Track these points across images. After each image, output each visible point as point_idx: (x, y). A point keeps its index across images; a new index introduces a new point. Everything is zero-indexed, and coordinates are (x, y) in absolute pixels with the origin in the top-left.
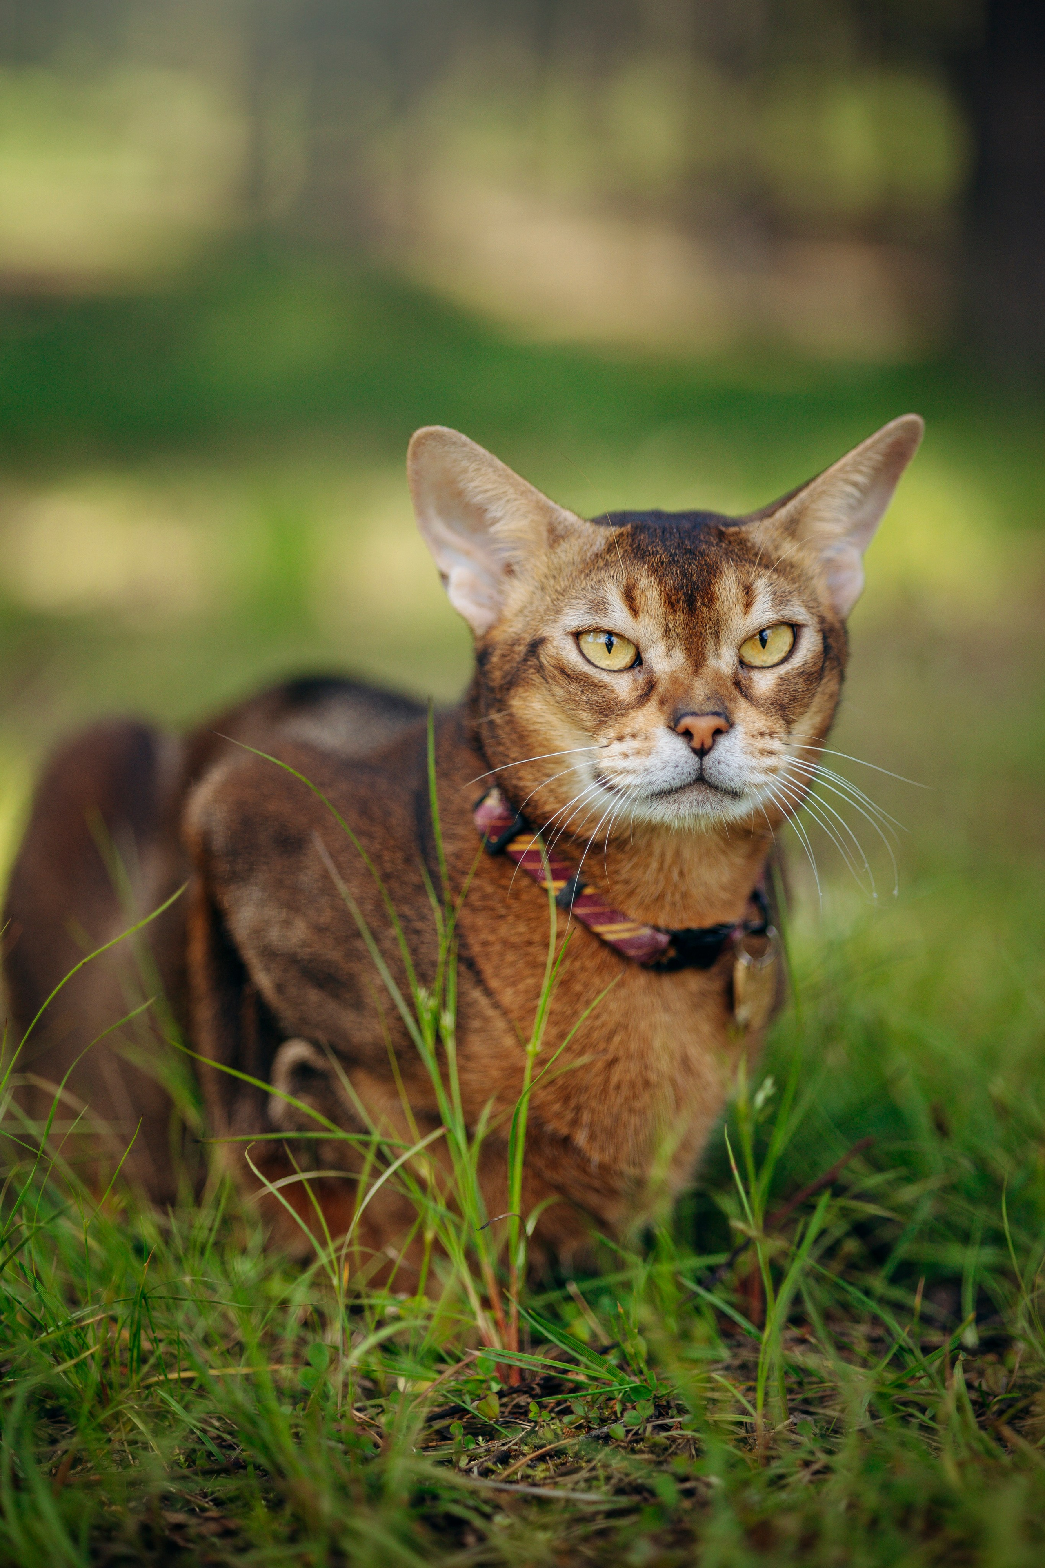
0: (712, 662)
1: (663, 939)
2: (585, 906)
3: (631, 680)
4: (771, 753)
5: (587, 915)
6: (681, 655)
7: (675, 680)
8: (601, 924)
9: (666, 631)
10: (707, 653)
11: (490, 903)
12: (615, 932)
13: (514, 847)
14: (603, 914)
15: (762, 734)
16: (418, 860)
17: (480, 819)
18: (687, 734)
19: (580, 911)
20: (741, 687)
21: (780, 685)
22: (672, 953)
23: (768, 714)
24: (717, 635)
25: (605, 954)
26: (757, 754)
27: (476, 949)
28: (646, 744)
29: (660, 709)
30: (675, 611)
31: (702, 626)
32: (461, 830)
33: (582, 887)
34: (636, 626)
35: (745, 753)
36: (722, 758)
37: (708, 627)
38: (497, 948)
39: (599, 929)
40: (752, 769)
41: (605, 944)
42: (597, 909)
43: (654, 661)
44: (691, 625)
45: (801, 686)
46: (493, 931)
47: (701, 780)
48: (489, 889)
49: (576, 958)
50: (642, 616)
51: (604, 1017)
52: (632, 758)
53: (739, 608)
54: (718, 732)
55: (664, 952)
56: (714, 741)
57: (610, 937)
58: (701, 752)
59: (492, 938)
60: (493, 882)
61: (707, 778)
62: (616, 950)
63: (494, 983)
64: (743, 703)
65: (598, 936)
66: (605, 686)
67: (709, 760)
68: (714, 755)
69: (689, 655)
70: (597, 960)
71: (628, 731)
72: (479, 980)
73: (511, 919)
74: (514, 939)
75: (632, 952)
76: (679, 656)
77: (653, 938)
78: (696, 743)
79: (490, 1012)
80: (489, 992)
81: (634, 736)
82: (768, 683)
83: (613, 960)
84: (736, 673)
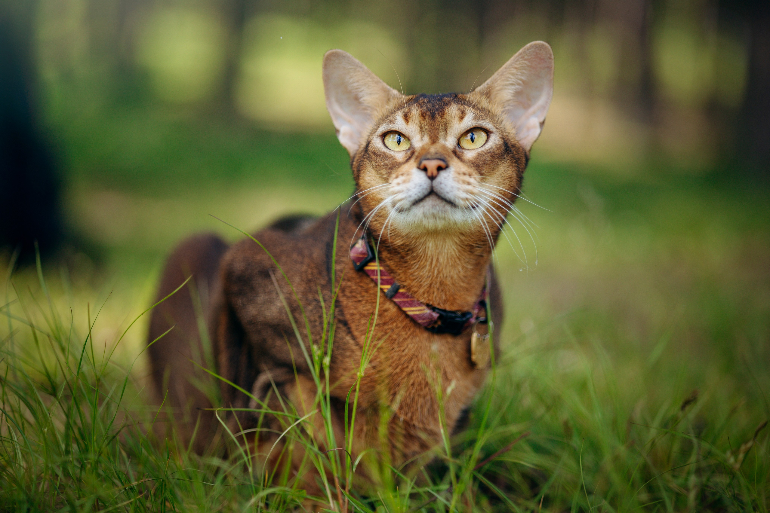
0: (442, 141)
1: (435, 315)
2: (400, 298)
3: (405, 153)
4: (469, 184)
5: (400, 302)
6: (427, 138)
7: (423, 148)
8: (407, 307)
9: (421, 129)
10: (439, 137)
11: (354, 294)
12: (412, 311)
13: (367, 268)
14: (407, 302)
15: (465, 174)
16: (325, 273)
17: (352, 254)
18: (425, 169)
19: (396, 300)
20: (457, 153)
21: (479, 156)
22: (439, 323)
23: (469, 166)
24: (446, 130)
25: (407, 321)
26: (461, 182)
27: (348, 317)
28: (408, 177)
29: (415, 161)
30: (425, 119)
31: (438, 125)
32: (344, 259)
33: (398, 288)
34: (407, 128)
35: (455, 180)
36: (442, 182)
37: (441, 126)
38: (357, 317)
39: (405, 309)
40: (459, 189)
41: (407, 316)
42: (406, 300)
43: (415, 143)
44: (433, 125)
45: (489, 158)
46: (356, 308)
47: (432, 193)
48: (354, 287)
49: (394, 322)
50: (410, 122)
51: (406, 351)
52: (401, 185)
53: (457, 118)
54: (440, 169)
55: (436, 322)
56: (438, 173)
57: (410, 313)
58: (432, 178)
59: (355, 312)
60: (357, 284)
61: (435, 190)
62: (413, 320)
63: (356, 333)
64: (456, 160)
65: (404, 312)
66: (392, 157)
67: (435, 182)
68: (438, 179)
69: (430, 137)
70: (404, 323)
71: (400, 173)
72: (349, 332)
73: (364, 302)
74: (365, 312)
75: (420, 321)
76: (426, 139)
77: (430, 315)
78: (429, 174)
79: (354, 347)
80: (354, 338)
81: (402, 175)
82: (472, 155)
83: (411, 324)
84: (455, 148)
